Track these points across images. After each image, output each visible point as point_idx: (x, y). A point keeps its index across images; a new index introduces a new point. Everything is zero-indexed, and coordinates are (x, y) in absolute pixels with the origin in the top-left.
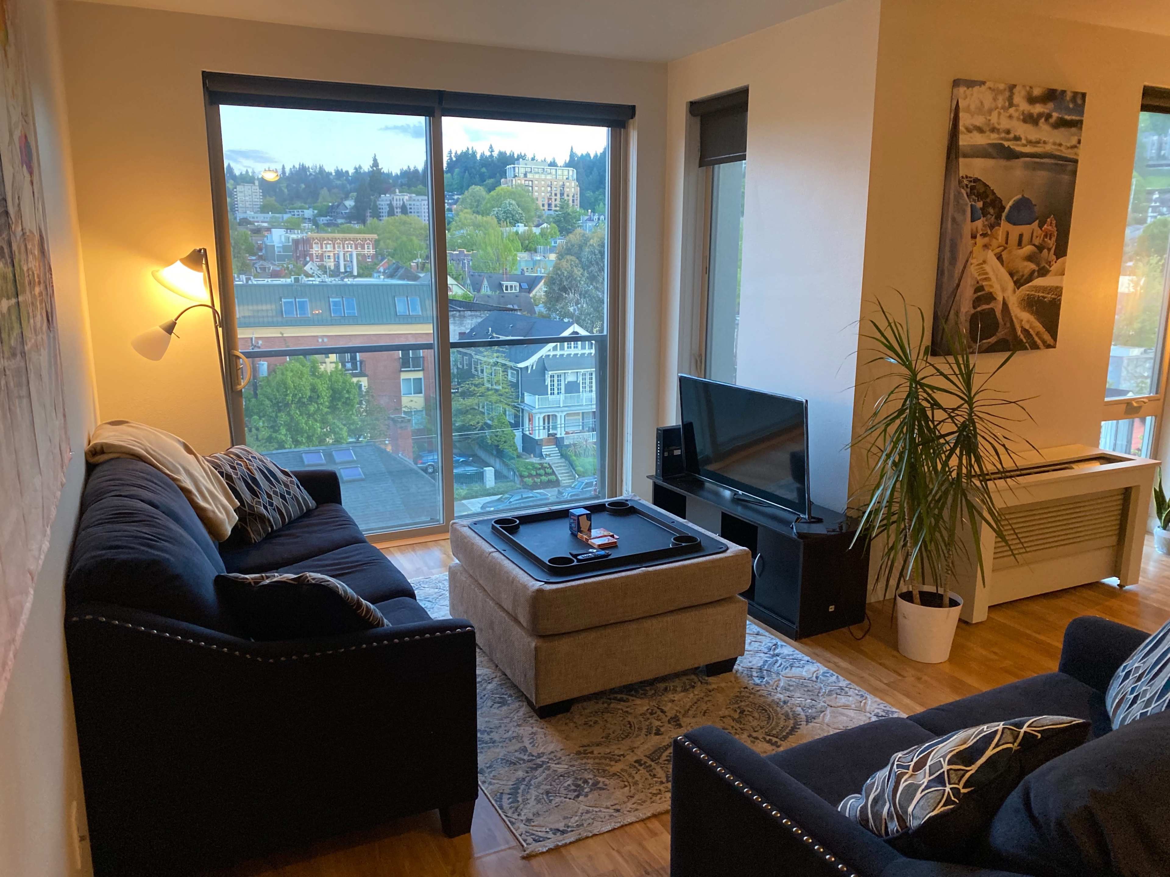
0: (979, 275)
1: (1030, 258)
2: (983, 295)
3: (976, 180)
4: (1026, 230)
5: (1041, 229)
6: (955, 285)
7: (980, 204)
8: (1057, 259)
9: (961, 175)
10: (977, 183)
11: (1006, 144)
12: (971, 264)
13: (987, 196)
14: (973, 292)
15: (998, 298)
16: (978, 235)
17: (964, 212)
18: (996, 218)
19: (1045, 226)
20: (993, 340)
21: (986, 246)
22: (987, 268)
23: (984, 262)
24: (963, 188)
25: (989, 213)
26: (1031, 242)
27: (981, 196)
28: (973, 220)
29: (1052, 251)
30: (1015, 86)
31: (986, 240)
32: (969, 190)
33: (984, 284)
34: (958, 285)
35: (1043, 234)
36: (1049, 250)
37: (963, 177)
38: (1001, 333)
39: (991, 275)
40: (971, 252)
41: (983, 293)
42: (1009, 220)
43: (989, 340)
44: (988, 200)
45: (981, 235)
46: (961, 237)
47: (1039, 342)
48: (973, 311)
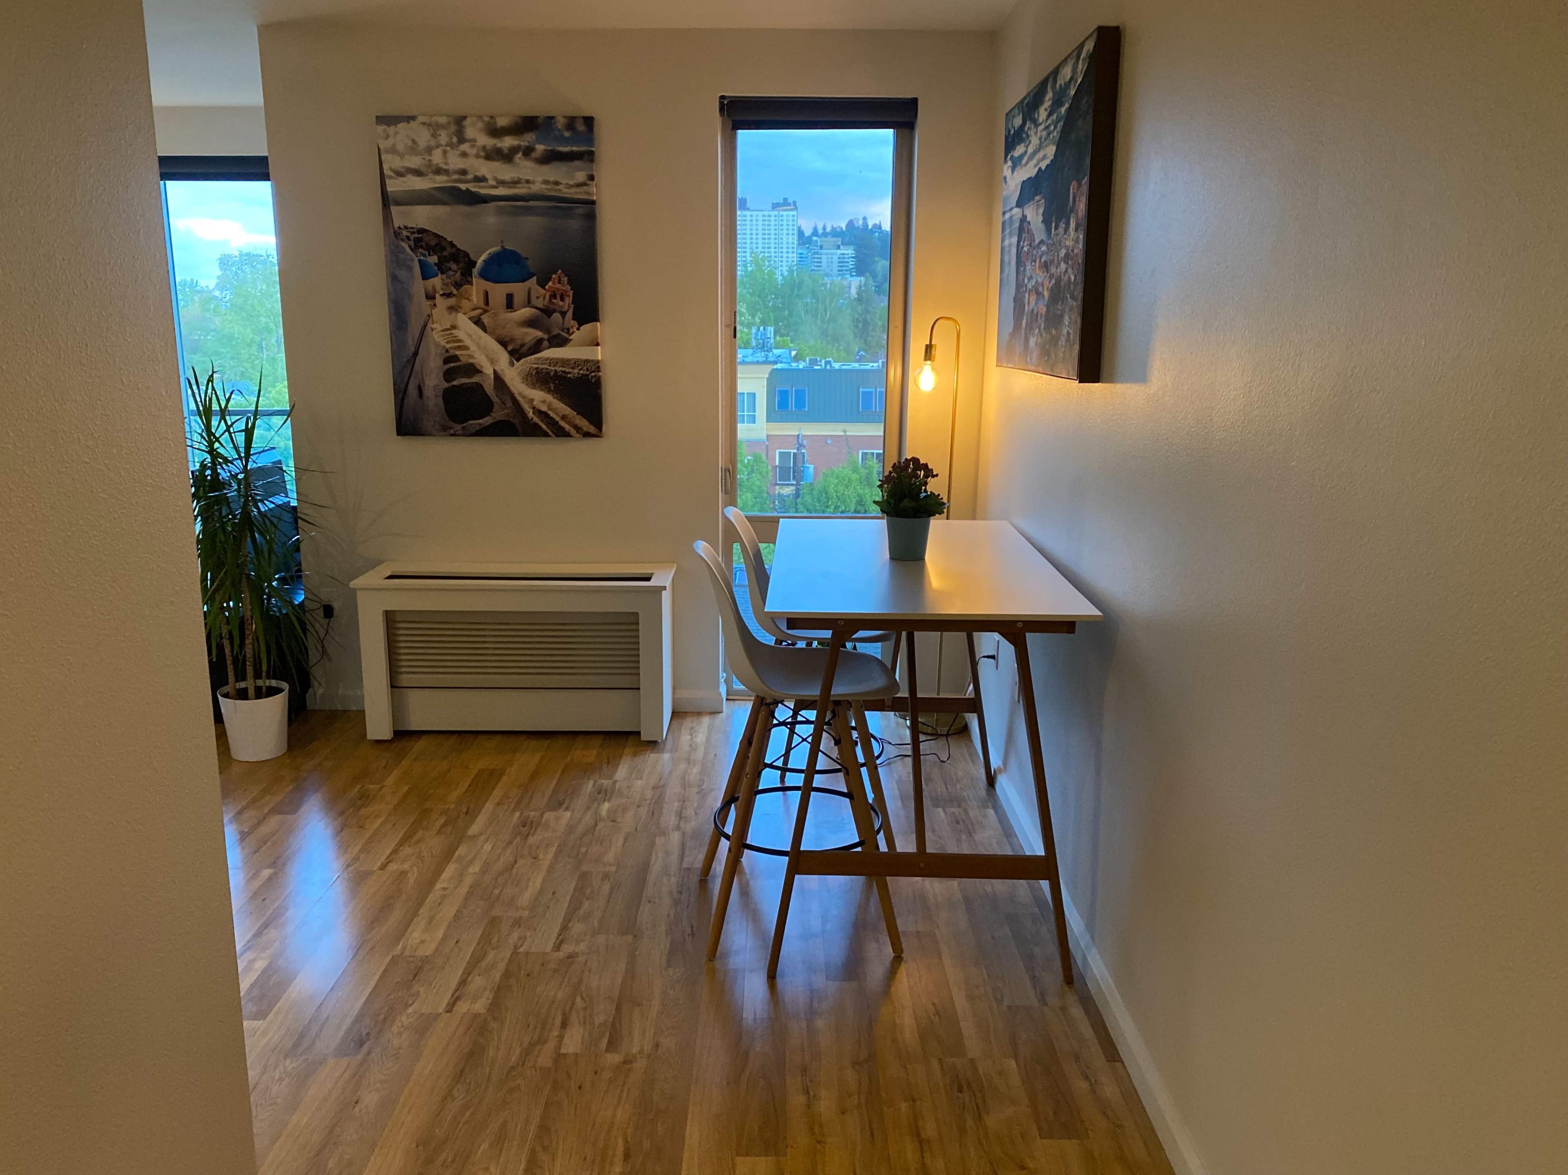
0: (447, 342)
1: (531, 323)
2: (458, 367)
3: (421, 231)
4: (518, 289)
5: (544, 289)
6: (411, 354)
7: (434, 259)
8: (580, 325)
9: (396, 225)
10: (425, 234)
11: (463, 187)
12: (432, 330)
13: (444, 249)
14: (442, 363)
15: (485, 371)
16: (437, 296)
17: (410, 269)
18: (462, 274)
19: (550, 284)
20: (486, 421)
21: (452, 309)
22: (460, 334)
23: (454, 327)
24: (403, 240)
25: (450, 269)
26: (529, 303)
27: (430, 250)
28: (425, 277)
29: (570, 314)
30: (465, 118)
31: (452, 301)
32: (412, 243)
33: (458, 353)
34: (416, 354)
35: (548, 294)
36: (563, 314)
37: (399, 228)
38: (498, 414)
39: (468, 342)
40: (429, 316)
41: (459, 364)
42: (485, 275)
43: (481, 421)
44: (445, 253)
45: (442, 295)
46: (410, 297)
47: (567, 427)
48: (446, 385)
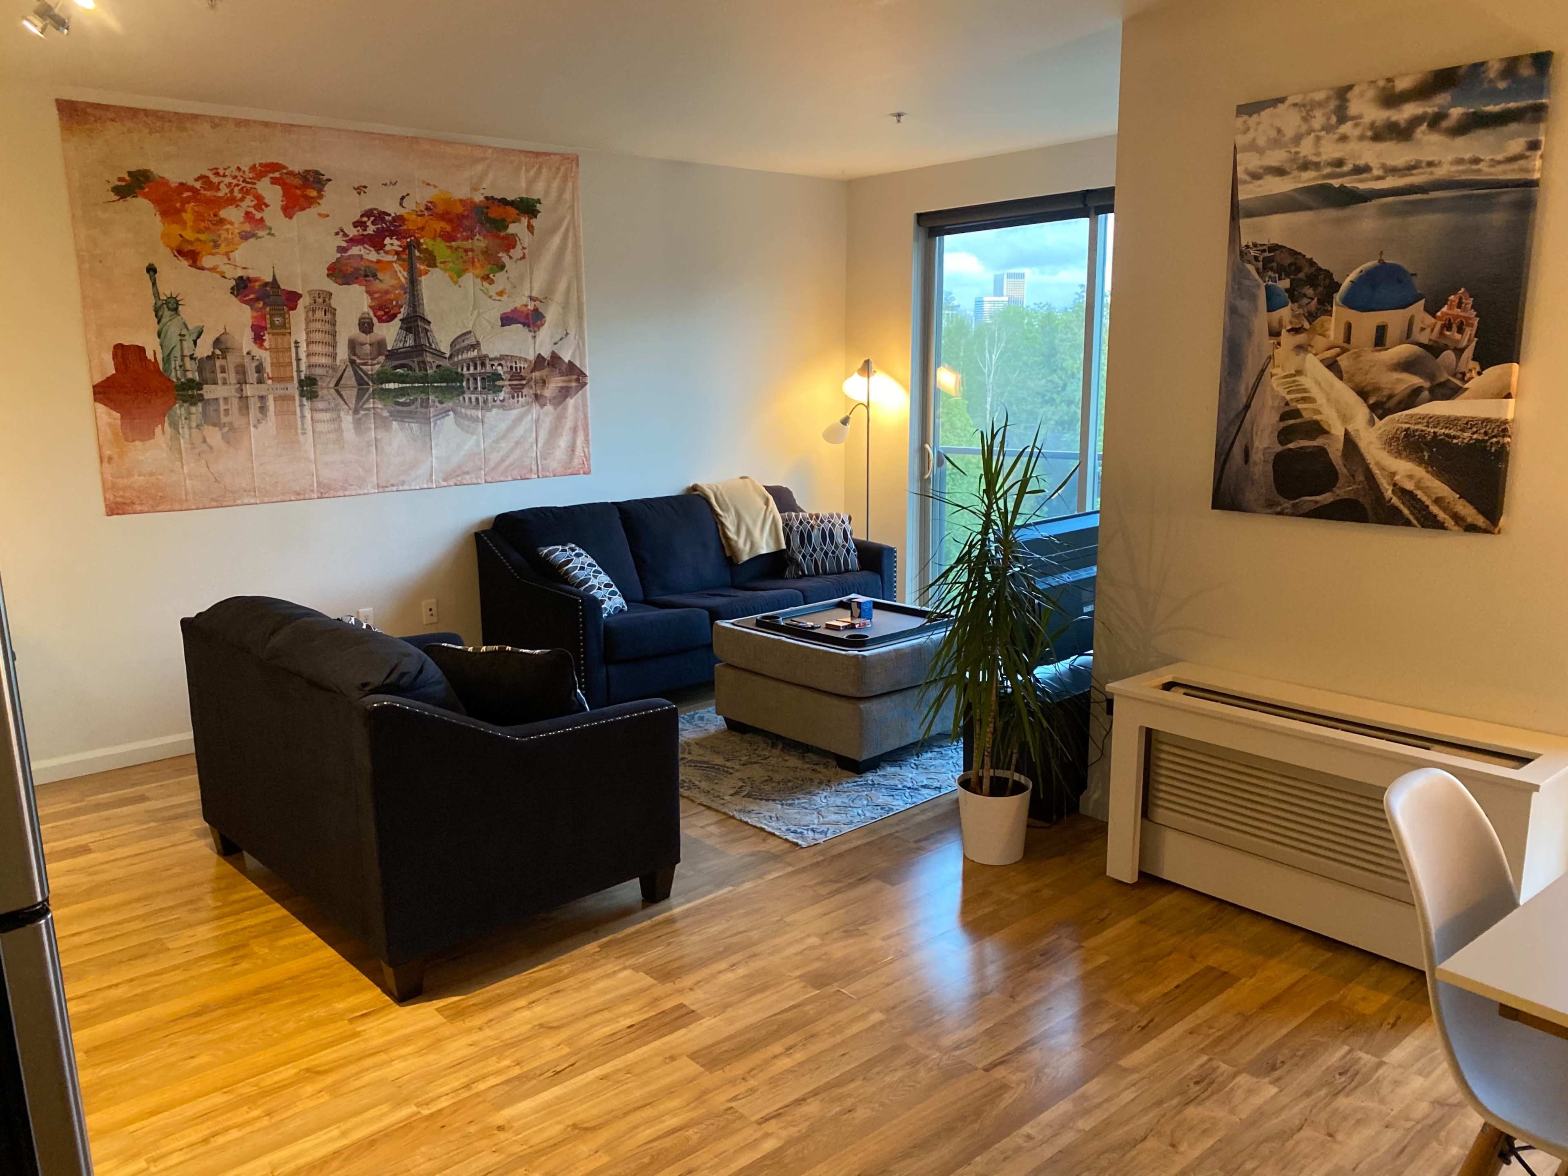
0: (1289, 393)
1: (1407, 366)
2: (1300, 424)
3: (1274, 248)
4: (1394, 319)
5: (1434, 316)
6: (1241, 406)
7: (1285, 284)
8: (1483, 369)
9: (1244, 244)
10: (1278, 252)
11: (1336, 183)
12: (1272, 376)
13: (1299, 270)
14: (1277, 418)
15: (1333, 431)
16: (1284, 331)
17: (1253, 298)
18: (1320, 302)
19: (1445, 309)
20: (1326, 498)
21: (1301, 348)
22: (1305, 381)
23: (1299, 372)
24: (1249, 262)
25: (1305, 295)
26: (1408, 337)
27: (1282, 271)
28: (1271, 309)
29: (1469, 353)
30: (1350, 87)
31: (1301, 338)
32: (1260, 264)
33: (1300, 406)
34: (1247, 407)
35: (1439, 324)
36: (1459, 352)
37: (1247, 246)
38: (1342, 491)
39: (1315, 392)
40: (1270, 358)
41: (1299, 421)
42: (1349, 302)
43: (1317, 498)
44: (1301, 275)
45: (1289, 331)
46: (1250, 334)
47: (1441, 515)
48: (1279, 448)
